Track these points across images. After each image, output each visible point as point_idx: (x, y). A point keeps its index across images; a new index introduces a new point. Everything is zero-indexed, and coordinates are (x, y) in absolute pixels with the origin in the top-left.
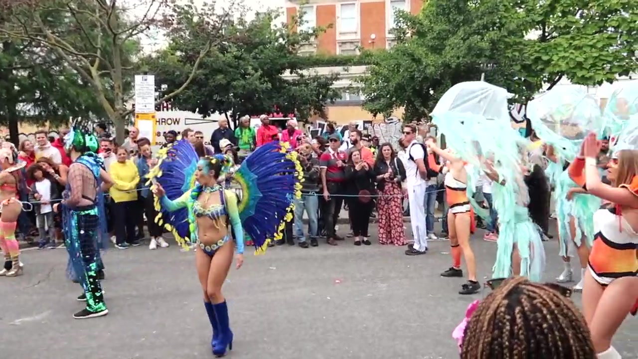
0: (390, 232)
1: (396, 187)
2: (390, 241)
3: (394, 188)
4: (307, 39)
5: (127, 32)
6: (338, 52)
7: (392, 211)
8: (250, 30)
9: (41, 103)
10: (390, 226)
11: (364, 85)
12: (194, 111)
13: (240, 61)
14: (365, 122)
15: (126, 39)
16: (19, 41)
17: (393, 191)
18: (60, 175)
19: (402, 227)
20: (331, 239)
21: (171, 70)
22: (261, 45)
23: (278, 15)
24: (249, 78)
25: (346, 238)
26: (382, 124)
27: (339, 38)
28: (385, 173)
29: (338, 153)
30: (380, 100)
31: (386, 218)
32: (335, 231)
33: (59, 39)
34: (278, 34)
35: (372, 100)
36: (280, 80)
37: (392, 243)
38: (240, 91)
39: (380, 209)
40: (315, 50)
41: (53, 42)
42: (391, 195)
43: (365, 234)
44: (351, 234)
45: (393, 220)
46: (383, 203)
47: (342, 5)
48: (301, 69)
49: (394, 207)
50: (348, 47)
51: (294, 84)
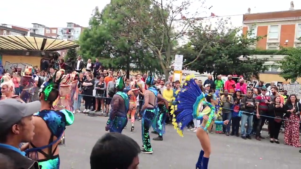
0: (291, 139)
1: (297, 117)
2: (290, 144)
3: (296, 117)
4: (253, 42)
5: (174, 37)
6: (267, 48)
7: (293, 129)
8: (226, 37)
9: (139, 64)
10: (291, 136)
11: (282, 65)
12: (197, 71)
13: (220, 51)
14: (278, 83)
15: (173, 40)
16: (134, 40)
17: (295, 119)
18: (142, 93)
19: (298, 137)
20: (258, 137)
21: (189, 54)
22: (230, 44)
23: (239, 30)
24: (223, 59)
25: (265, 138)
26: (288, 84)
27: (268, 41)
28: (291, 109)
29: (265, 97)
30: (290, 73)
31: (290, 132)
32: (260, 134)
33: (148, 39)
34: (239, 39)
35: (285, 72)
36: (238, 60)
37: (291, 145)
38: (218, 64)
39: (287, 127)
40: (255, 47)
41: (146, 40)
42: (293, 120)
43: (276, 137)
44: (269, 136)
45: (293, 134)
46: (288, 124)
47: (271, 26)
48: (249, 55)
49: (294, 127)
50: (273, 46)
51: (245, 62)
